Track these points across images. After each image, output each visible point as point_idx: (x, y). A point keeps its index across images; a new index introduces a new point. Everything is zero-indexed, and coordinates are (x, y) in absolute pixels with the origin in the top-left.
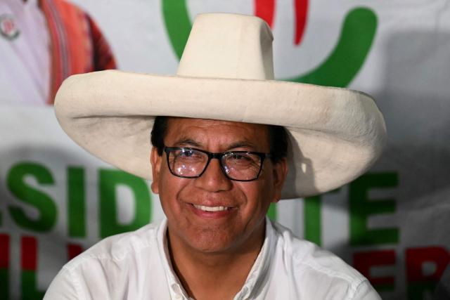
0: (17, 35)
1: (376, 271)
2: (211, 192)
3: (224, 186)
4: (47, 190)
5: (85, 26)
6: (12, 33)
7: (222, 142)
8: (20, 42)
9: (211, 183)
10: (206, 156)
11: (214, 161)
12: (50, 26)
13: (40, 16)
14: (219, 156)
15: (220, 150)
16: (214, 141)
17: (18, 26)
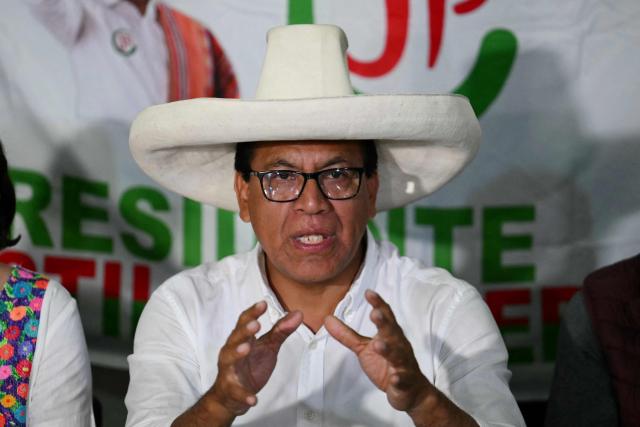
0: (133, 50)
1: (509, 311)
2: (311, 214)
3: (324, 207)
4: (161, 216)
5: (206, 43)
6: (128, 49)
7: (317, 161)
8: (137, 57)
9: (311, 204)
10: (302, 178)
11: (311, 182)
12: (169, 42)
13: (159, 32)
14: (315, 176)
15: (316, 168)
16: (308, 160)
17: (135, 41)
